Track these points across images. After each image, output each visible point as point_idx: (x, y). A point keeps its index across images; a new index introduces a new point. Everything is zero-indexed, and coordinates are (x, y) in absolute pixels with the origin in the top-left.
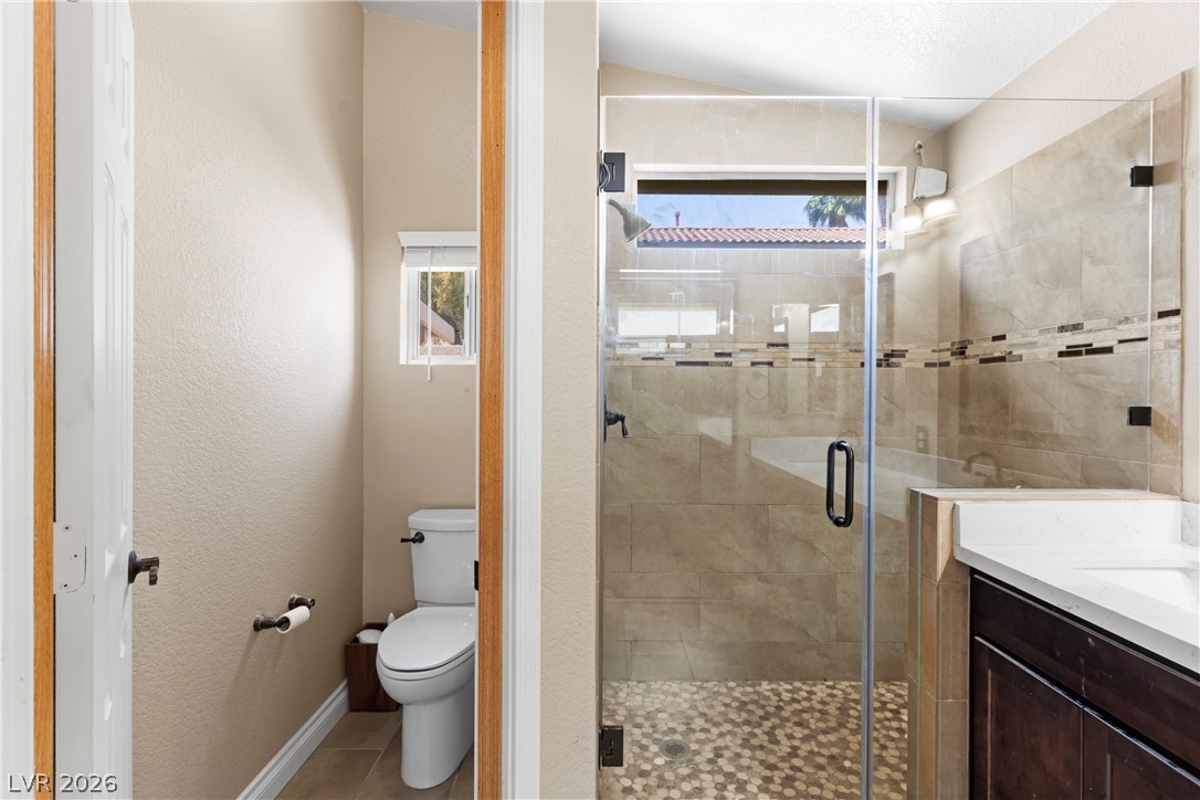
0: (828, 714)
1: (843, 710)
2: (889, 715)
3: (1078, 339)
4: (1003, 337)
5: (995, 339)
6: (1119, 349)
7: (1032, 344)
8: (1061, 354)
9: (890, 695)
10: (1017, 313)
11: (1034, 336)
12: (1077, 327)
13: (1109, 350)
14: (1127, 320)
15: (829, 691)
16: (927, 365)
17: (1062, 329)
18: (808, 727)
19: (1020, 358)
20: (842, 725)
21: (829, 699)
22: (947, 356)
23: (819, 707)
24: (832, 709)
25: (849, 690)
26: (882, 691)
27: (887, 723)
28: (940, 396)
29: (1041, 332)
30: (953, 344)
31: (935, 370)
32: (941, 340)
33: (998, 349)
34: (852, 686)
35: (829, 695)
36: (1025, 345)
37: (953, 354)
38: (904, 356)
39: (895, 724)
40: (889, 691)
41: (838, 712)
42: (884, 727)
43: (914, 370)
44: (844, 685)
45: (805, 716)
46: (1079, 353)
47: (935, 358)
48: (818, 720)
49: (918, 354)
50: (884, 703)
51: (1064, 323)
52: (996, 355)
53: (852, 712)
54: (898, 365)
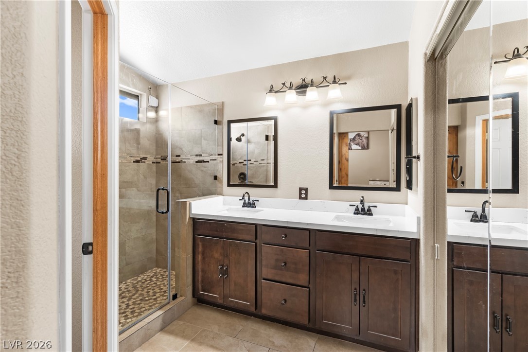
0: (130, 290)
1: (135, 287)
2: (149, 281)
3: (201, 158)
4: (180, 156)
5: (177, 156)
6: (210, 162)
7: (189, 159)
8: (196, 162)
9: (146, 277)
10: (184, 149)
11: (189, 156)
12: (200, 155)
13: (208, 162)
14: (212, 155)
15: (126, 285)
16: (153, 163)
17: (197, 155)
18: (127, 297)
19: (185, 162)
20: (137, 291)
21: (127, 287)
22: (159, 160)
23: (126, 290)
24: (130, 288)
25: (132, 281)
26: (142, 277)
27: (150, 284)
28: (157, 173)
29: (191, 155)
30: (161, 156)
31: (155, 164)
32: (156, 155)
33: (178, 159)
34: (132, 280)
35: (126, 286)
36: (186, 159)
37: (161, 160)
38: (146, 159)
39: (152, 283)
40: (144, 276)
41: (133, 289)
42: (150, 285)
43: (149, 164)
44: (129, 281)
45: (123, 295)
46: (201, 162)
47: (155, 160)
48: (128, 294)
49: (151, 159)
50: (145, 280)
51: (197, 154)
52: (177, 161)
53: (138, 286)
54: (144, 162)
